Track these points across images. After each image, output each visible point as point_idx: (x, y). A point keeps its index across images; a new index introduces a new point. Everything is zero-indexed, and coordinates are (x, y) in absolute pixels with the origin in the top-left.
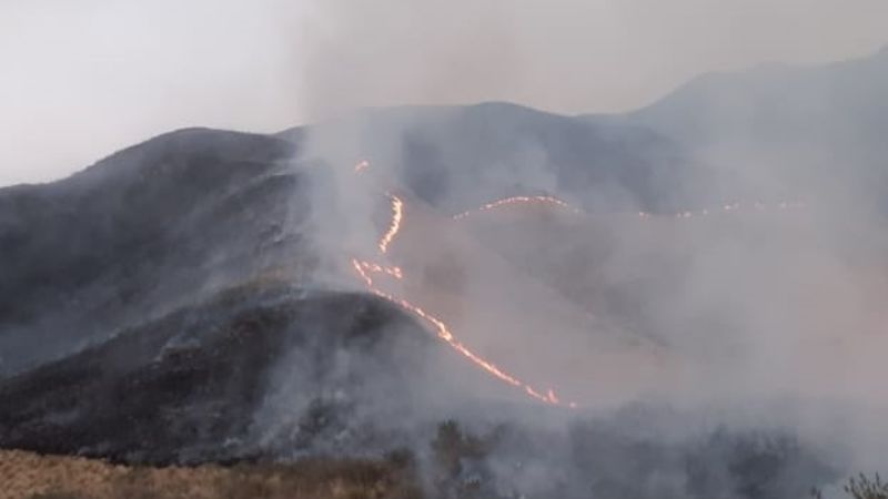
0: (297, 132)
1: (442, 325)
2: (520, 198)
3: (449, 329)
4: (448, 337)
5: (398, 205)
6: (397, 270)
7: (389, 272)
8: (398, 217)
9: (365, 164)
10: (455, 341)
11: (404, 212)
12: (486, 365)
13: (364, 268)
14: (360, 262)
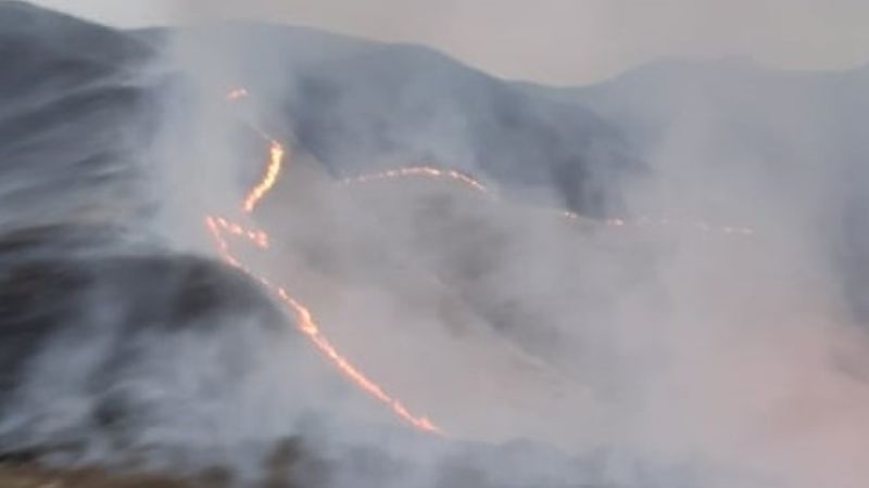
0: (155, 34)
1: (306, 314)
2: (427, 170)
3: (315, 321)
4: (312, 330)
5: (277, 154)
6: (263, 236)
7: (252, 236)
8: (274, 169)
9: (244, 92)
10: (318, 336)
11: (284, 163)
12: (351, 371)
13: (219, 226)
14: (215, 220)
